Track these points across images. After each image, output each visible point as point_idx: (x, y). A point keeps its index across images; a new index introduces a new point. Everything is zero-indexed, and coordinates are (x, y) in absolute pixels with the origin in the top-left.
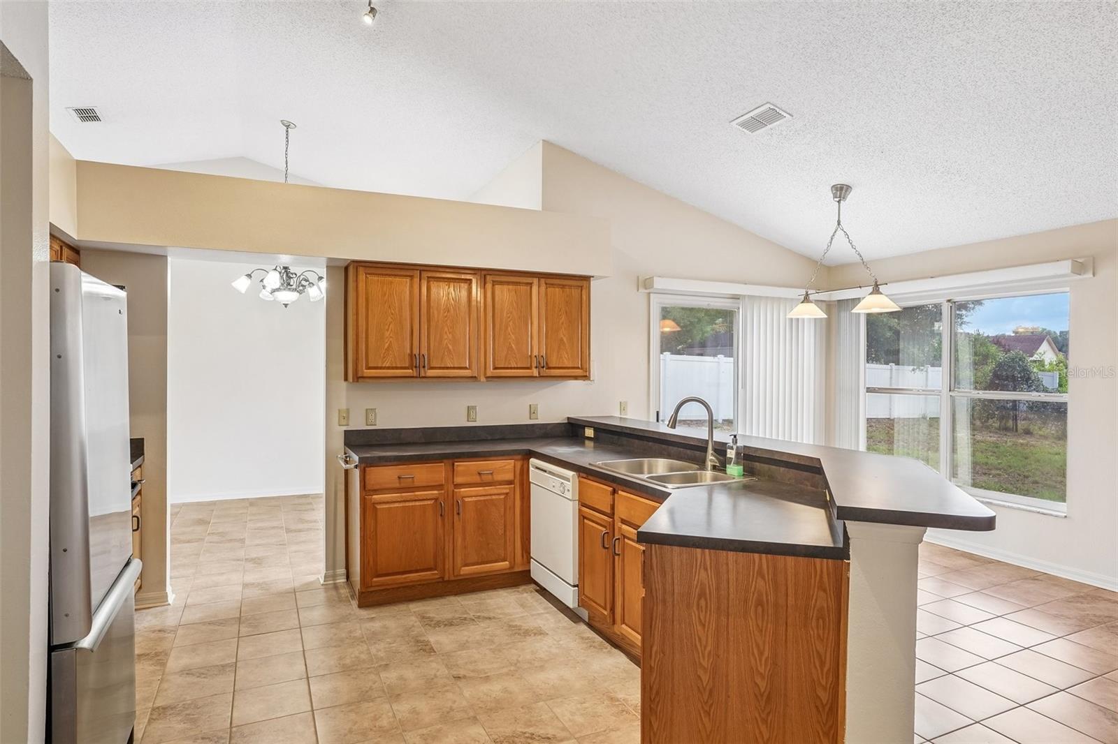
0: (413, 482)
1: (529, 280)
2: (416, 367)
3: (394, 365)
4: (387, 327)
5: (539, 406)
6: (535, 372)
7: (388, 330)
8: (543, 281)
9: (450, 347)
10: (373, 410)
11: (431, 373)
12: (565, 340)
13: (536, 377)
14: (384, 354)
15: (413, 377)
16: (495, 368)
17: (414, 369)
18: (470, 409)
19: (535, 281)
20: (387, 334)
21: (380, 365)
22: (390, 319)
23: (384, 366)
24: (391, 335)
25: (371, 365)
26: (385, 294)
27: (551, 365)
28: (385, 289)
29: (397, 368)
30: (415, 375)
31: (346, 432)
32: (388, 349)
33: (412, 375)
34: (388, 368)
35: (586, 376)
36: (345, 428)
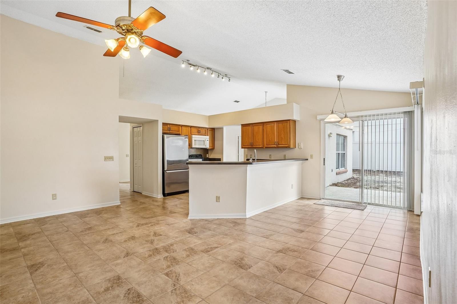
1: (274, 123)
2: (251, 145)
4: (246, 137)
5: (286, 155)
6: (275, 146)
8: (277, 123)
9: (257, 140)
10: (251, 155)
11: (254, 146)
12: (283, 137)
13: (276, 147)
14: (246, 143)
16: (267, 145)
18: (270, 155)
19: (275, 123)
23: (246, 145)
24: (247, 139)
25: (244, 145)
27: (280, 144)
28: (246, 129)
29: (248, 146)
30: (251, 147)
35: (289, 147)
36: (247, 158)
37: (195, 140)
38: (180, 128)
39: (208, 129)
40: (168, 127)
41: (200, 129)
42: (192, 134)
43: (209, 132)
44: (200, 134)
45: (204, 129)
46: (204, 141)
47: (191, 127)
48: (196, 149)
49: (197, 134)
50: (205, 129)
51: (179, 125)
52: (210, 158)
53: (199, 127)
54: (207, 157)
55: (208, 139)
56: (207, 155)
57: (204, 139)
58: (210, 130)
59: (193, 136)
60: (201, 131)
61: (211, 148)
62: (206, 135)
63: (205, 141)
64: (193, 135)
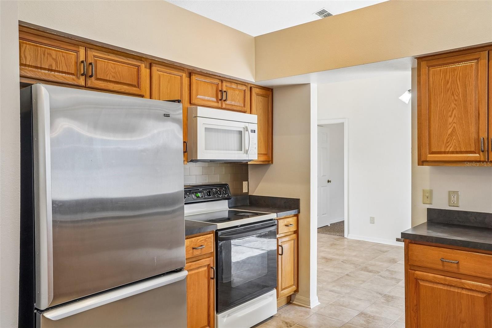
0: (458, 268)
2: (483, 151)
3: (458, 150)
4: (450, 114)
7: (451, 116)
10: (456, 193)
14: (447, 140)
15: (480, 161)
17: (481, 153)
20: (450, 120)
21: (443, 150)
22: (453, 105)
23: (447, 150)
24: (455, 121)
25: (434, 150)
26: (448, 82)
28: (448, 77)
29: (461, 152)
30: (482, 159)
31: (429, 210)
32: (451, 135)
33: (479, 160)
34: (452, 153)
36: (428, 206)
37: (206, 129)
38: (145, 72)
39: (254, 91)
40: (82, 58)
41: (224, 84)
42: (193, 101)
43: (257, 101)
44: (224, 106)
45: (240, 87)
46: (240, 133)
47: (191, 72)
48: (206, 164)
49: (216, 104)
50: (244, 88)
51: (140, 58)
52: (253, 195)
53: (222, 79)
54: (245, 190)
55: (255, 127)
56: (245, 184)
57: (240, 127)
58: (258, 95)
59: (201, 111)
60: (230, 93)
61: (263, 158)
62: (245, 112)
63: (246, 135)
64: (199, 109)
